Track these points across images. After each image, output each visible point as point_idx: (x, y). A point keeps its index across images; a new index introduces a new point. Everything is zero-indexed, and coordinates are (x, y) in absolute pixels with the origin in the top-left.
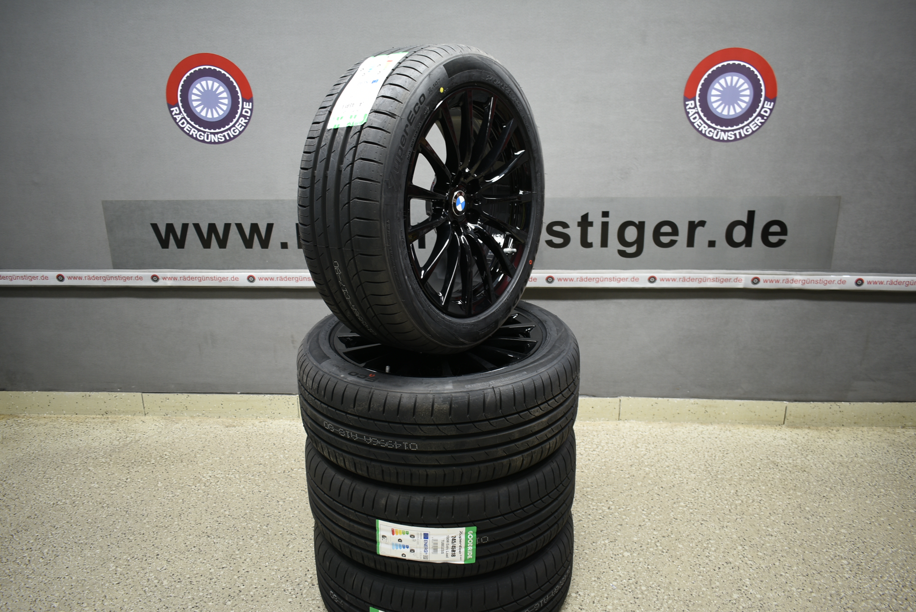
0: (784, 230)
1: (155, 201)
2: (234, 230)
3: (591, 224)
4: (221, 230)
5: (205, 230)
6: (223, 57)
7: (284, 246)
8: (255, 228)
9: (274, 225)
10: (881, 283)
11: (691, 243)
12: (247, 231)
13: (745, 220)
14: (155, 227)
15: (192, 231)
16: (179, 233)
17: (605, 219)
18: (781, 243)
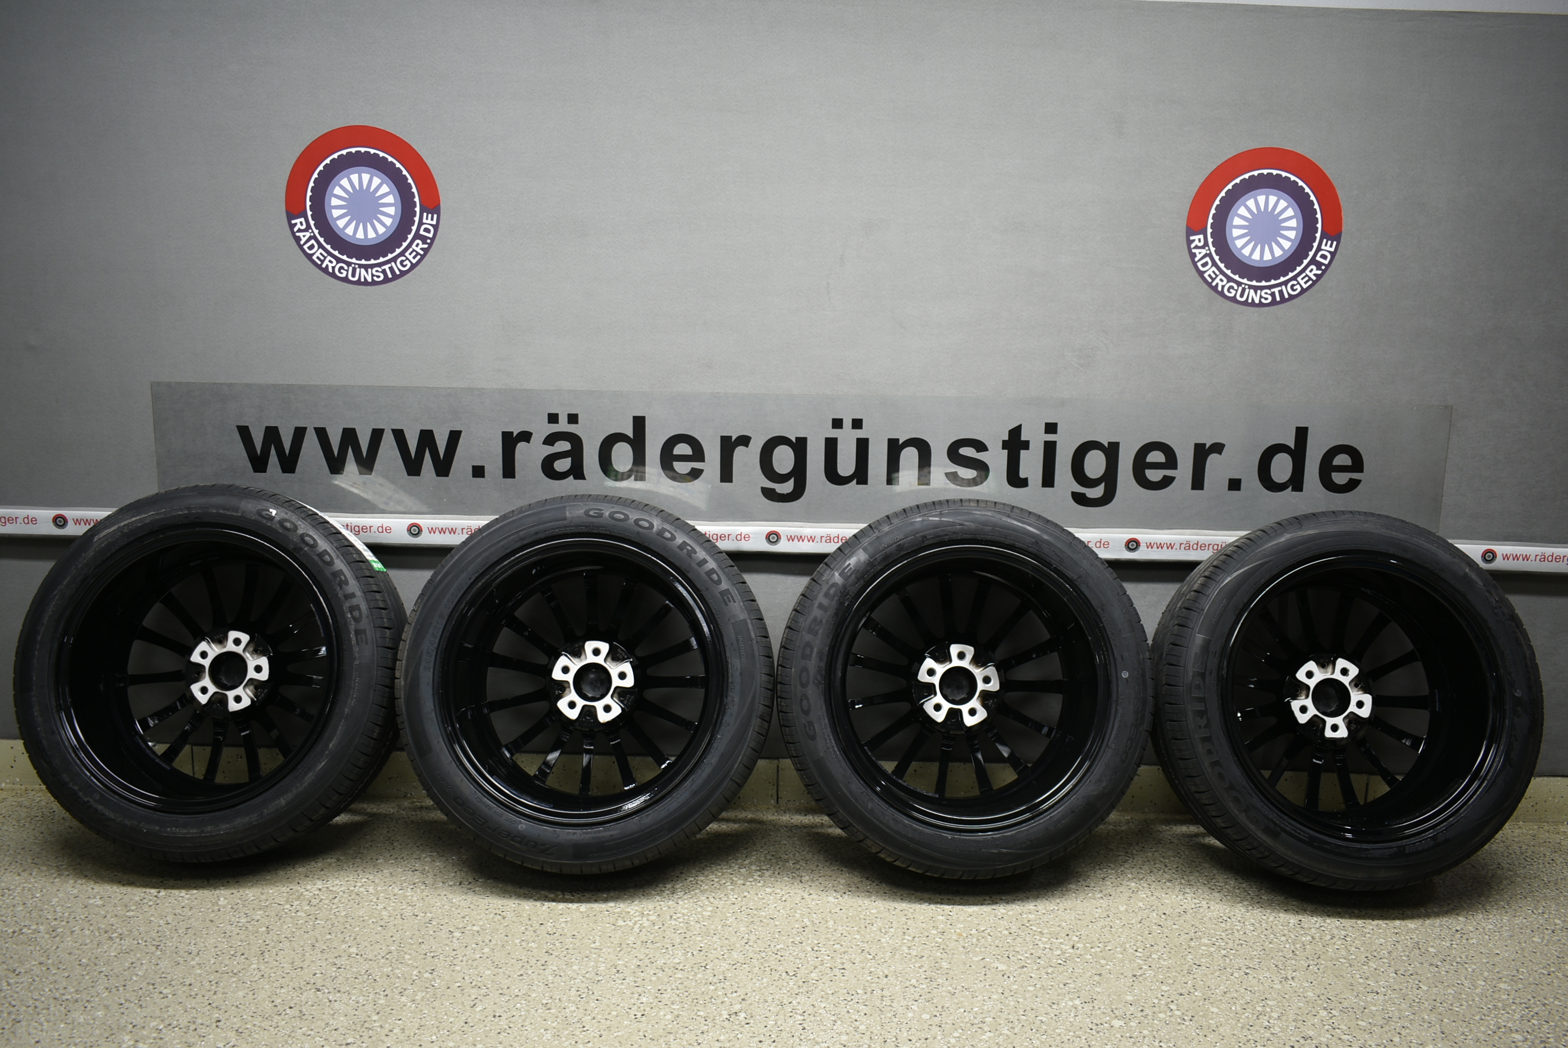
0: (1358, 464)
1: (249, 386)
2: (388, 441)
3: (1026, 445)
4: (364, 442)
5: (335, 441)
6: (393, 133)
7: (478, 472)
8: (427, 437)
9: (462, 434)
10: (1526, 558)
11: (1198, 482)
12: (413, 445)
13: (1292, 444)
14: (244, 432)
15: (311, 441)
16: (287, 446)
17: (1051, 437)
18: (1352, 485)
